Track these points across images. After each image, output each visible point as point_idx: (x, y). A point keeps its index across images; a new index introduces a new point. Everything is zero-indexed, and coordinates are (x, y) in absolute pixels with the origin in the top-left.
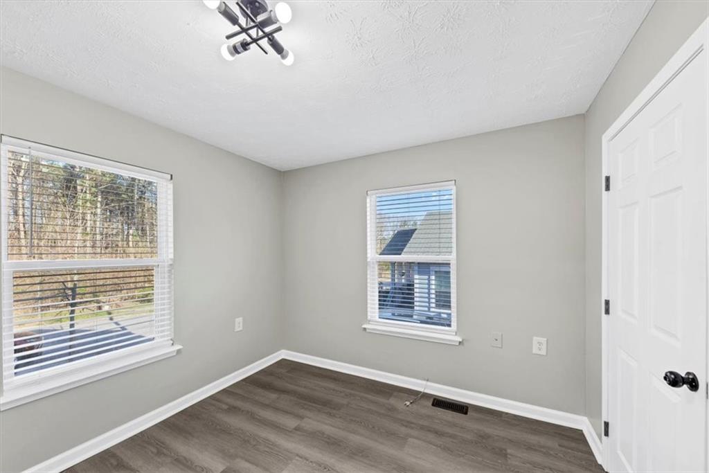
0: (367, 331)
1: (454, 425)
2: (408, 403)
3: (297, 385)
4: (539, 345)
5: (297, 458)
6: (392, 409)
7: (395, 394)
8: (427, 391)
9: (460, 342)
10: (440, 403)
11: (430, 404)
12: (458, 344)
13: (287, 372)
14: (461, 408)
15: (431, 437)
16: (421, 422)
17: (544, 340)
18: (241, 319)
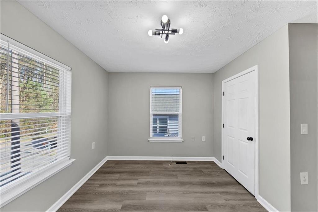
0: (150, 141)
1: (186, 168)
2: (170, 165)
3: (124, 169)
4: (204, 139)
5: (147, 192)
6: (166, 168)
7: (163, 163)
8: (173, 160)
9: (183, 141)
10: (178, 163)
11: (176, 164)
12: (182, 142)
13: (115, 165)
14: (184, 163)
15: (183, 173)
16: (177, 169)
17: (205, 137)
18: (94, 143)
